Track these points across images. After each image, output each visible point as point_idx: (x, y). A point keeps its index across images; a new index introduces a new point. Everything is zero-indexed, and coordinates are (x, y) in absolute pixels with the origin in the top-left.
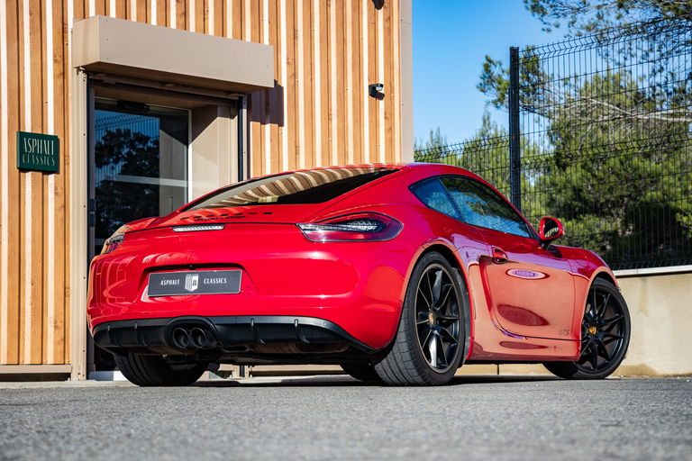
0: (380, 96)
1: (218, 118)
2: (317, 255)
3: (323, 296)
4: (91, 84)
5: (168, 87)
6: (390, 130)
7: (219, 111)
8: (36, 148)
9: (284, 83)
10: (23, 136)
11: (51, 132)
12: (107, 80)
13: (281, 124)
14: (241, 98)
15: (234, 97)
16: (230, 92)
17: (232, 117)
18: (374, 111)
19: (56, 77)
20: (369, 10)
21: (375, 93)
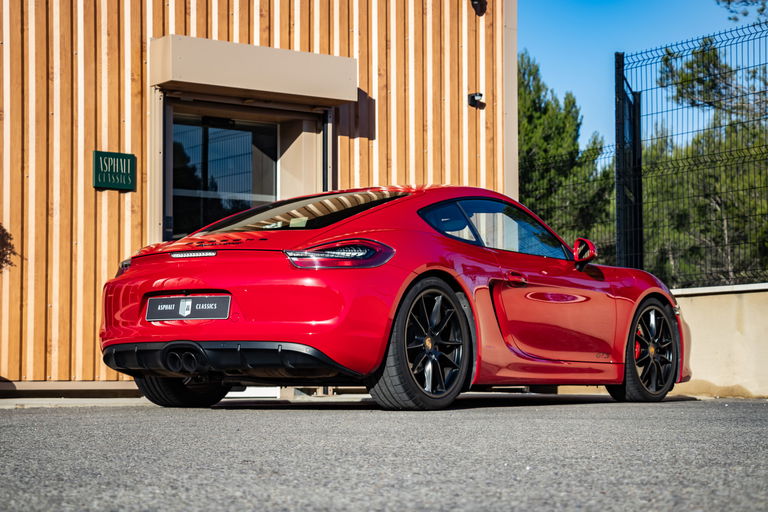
0: (482, 106)
1: (303, 133)
2: (309, 282)
3: (314, 323)
4: (167, 102)
5: (247, 103)
6: (492, 140)
7: (305, 125)
8: (112, 167)
9: (375, 95)
10: (98, 155)
11: (128, 150)
12: (183, 98)
13: (371, 137)
14: (326, 112)
15: (319, 111)
16: (314, 107)
17: (318, 132)
18: (474, 121)
19: (133, 95)
20: (469, 17)
21: (475, 103)
